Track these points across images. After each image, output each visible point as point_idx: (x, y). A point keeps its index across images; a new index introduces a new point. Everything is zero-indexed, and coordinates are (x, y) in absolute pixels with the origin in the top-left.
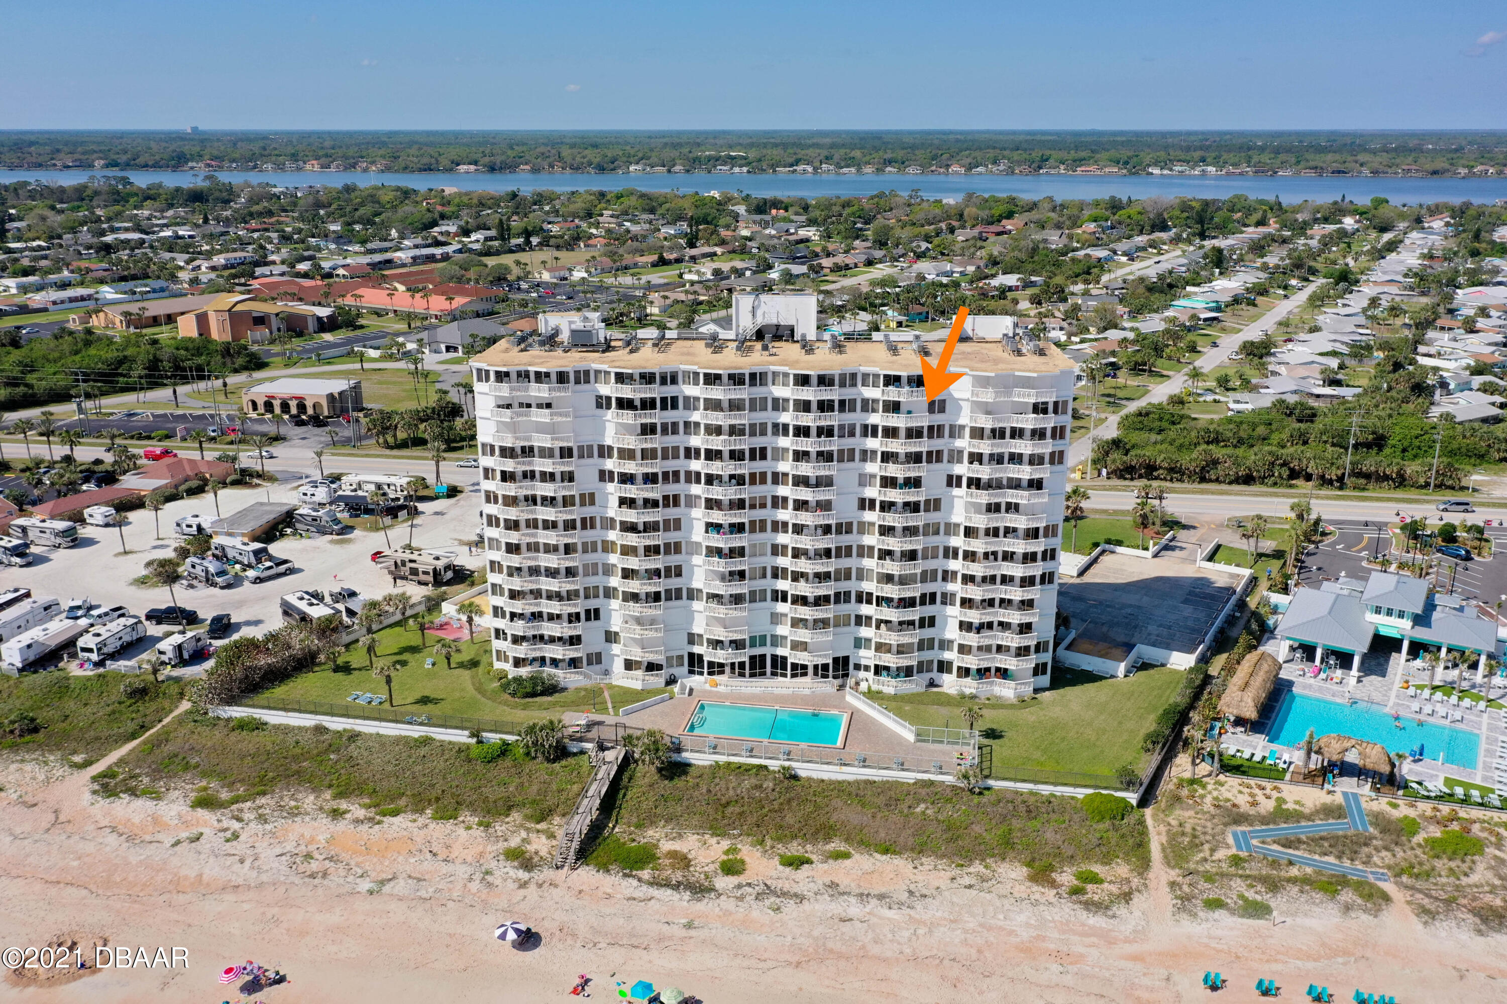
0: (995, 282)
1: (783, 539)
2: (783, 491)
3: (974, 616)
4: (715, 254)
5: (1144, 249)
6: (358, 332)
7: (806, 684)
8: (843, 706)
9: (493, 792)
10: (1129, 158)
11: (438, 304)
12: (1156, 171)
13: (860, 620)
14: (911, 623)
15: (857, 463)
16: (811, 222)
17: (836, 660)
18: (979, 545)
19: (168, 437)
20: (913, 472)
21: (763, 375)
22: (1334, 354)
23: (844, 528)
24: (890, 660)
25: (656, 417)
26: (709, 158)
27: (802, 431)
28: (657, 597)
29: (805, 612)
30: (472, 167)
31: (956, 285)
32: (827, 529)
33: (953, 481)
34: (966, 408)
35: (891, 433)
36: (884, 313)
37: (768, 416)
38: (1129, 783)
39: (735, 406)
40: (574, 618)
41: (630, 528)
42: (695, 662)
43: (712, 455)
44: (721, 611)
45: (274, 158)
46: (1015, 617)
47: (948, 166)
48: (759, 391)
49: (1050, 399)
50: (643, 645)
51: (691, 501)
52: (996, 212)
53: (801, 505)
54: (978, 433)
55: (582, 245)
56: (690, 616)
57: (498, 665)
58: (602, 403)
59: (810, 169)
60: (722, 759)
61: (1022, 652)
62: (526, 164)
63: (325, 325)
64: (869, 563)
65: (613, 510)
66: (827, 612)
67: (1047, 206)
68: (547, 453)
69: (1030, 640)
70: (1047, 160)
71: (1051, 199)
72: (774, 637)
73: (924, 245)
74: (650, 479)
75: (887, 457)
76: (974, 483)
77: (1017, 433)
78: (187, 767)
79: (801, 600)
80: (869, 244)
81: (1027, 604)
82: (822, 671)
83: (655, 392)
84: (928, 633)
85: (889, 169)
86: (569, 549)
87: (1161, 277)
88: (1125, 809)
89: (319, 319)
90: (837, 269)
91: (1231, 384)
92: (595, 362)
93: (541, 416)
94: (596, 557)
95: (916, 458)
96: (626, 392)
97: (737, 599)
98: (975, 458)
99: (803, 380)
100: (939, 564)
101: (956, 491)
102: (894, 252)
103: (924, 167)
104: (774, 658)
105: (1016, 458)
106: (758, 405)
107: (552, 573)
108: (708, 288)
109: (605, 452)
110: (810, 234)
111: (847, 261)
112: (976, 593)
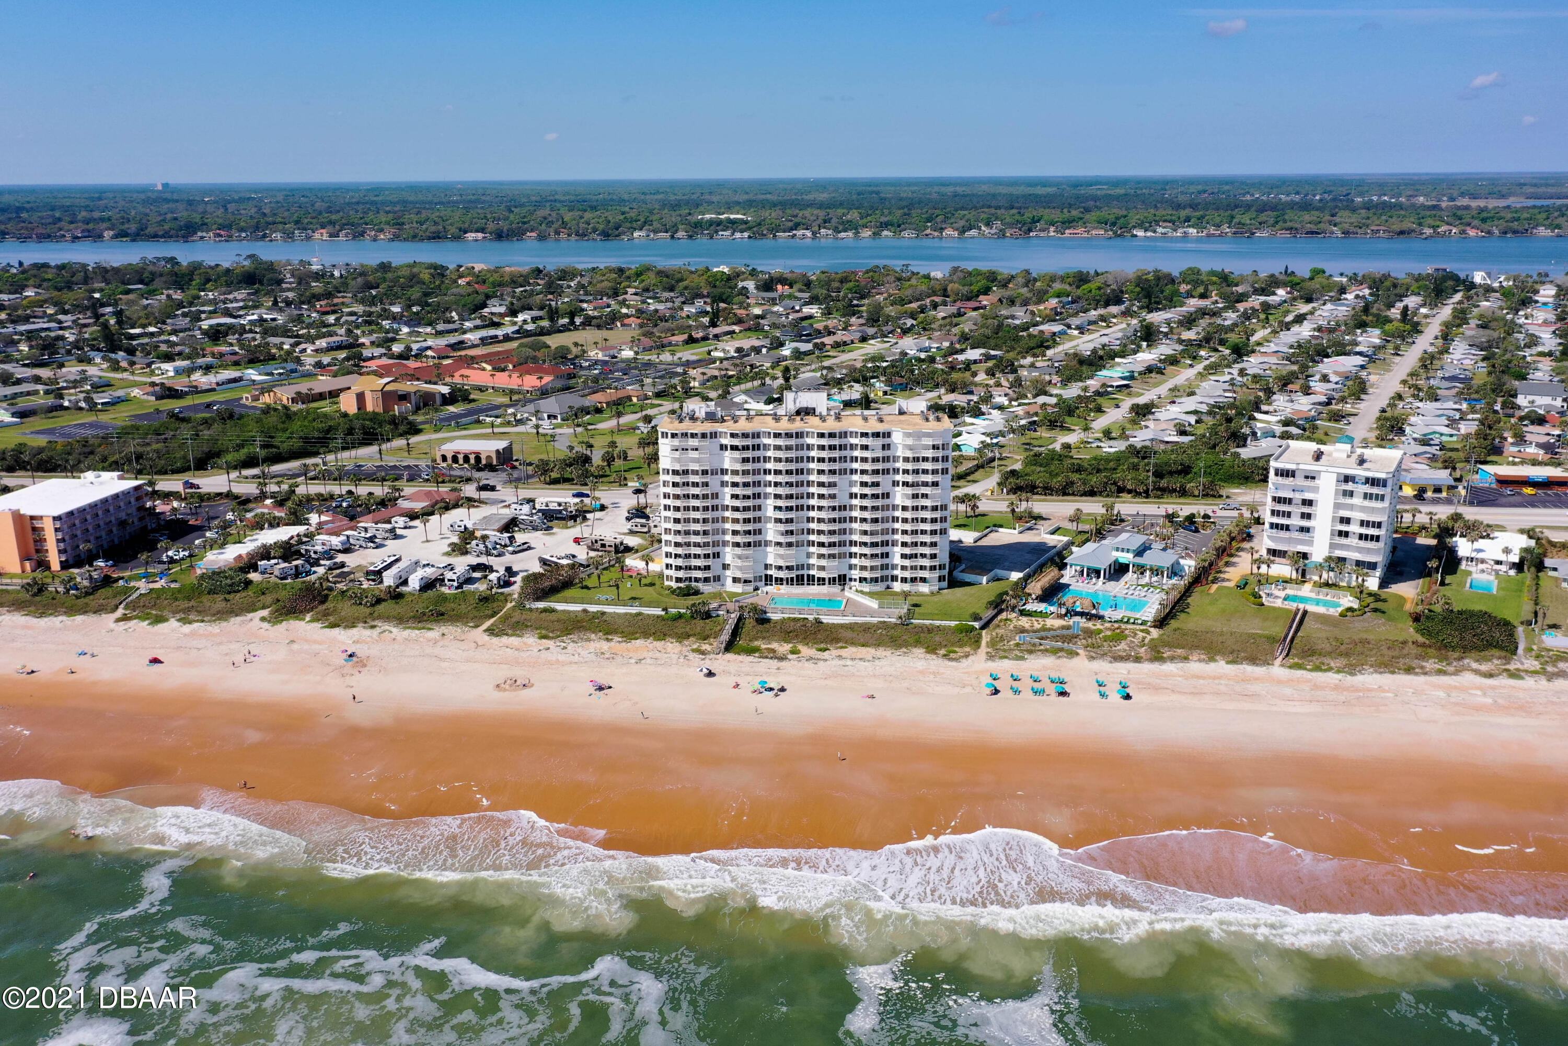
0: (961, 357)
1: (812, 514)
2: (812, 490)
3: (907, 551)
4: (733, 332)
5: (1095, 323)
6: (472, 405)
7: (825, 589)
8: (844, 597)
9: (680, 631)
10: (1118, 218)
11: (531, 382)
12: (1140, 233)
13: (851, 555)
14: (877, 555)
15: (848, 475)
16: (813, 300)
17: (840, 576)
18: (908, 515)
19: (396, 479)
20: (875, 479)
21: (802, 433)
22: (1195, 412)
23: (843, 508)
24: (866, 574)
25: (749, 454)
26: (711, 223)
27: (822, 460)
28: (749, 544)
29: (824, 551)
30: (480, 235)
31: (932, 360)
32: (834, 508)
33: (895, 483)
34: (900, 448)
35: (864, 460)
36: (873, 385)
37: (804, 453)
38: (976, 618)
39: (788, 448)
40: (707, 556)
41: (736, 509)
42: (768, 579)
43: (778, 472)
44: (781, 551)
45: (280, 226)
46: (927, 551)
47: (942, 229)
48: (800, 441)
49: (939, 442)
50: (740, 568)
51: (766, 496)
52: (975, 288)
53: (821, 496)
54: (906, 460)
55: (619, 324)
56: (766, 554)
57: (667, 583)
58: (723, 447)
59: (809, 233)
60: (786, 616)
61: (933, 568)
62: (532, 231)
63: (449, 400)
64: (855, 526)
65: (728, 501)
66: (835, 551)
67: (1021, 280)
68: (695, 472)
69: (936, 563)
70: (1038, 221)
71: (1028, 272)
72: (808, 565)
73: (909, 322)
74: (746, 485)
75: (863, 472)
76: (906, 484)
77: (925, 459)
78: (527, 626)
79: (822, 545)
80: (862, 321)
81: (934, 544)
82: (832, 581)
83: (749, 442)
84: (885, 561)
85: (885, 233)
86: (705, 521)
87: (1094, 351)
88: (973, 629)
89: (443, 395)
90: (837, 345)
91: (1113, 435)
92: (717, 427)
93: (695, 455)
94: (719, 525)
95: (876, 472)
96: (736, 442)
97: (790, 545)
98: (906, 472)
99: (821, 435)
100: (890, 525)
101: (897, 489)
102: (884, 329)
103: (919, 230)
104: (808, 576)
105: (925, 472)
106: (799, 447)
107: (696, 533)
108: (736, 365)
109: (724, 472)
110: (814, 311)
111: (845, 339)
112: (908, 539)
